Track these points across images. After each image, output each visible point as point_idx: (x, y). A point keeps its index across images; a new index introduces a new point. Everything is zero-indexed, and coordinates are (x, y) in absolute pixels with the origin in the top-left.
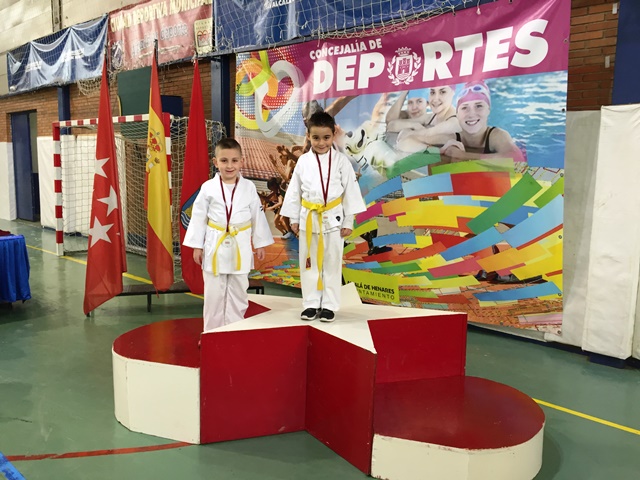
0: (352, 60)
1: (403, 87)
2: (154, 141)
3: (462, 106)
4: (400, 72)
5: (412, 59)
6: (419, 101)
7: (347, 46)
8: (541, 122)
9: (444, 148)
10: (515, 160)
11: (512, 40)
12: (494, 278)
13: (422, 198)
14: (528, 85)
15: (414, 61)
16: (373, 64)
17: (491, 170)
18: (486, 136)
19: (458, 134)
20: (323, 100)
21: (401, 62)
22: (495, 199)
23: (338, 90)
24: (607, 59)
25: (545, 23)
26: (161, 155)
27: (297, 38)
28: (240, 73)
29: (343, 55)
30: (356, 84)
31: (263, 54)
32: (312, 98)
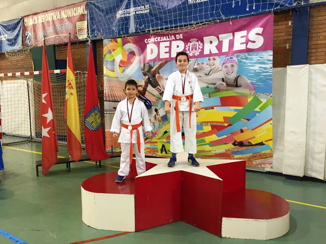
0: (168, 44)
1: (194, 57)
2: (70, 84)
3: (224, 66)
4: (192, 50)
5: (198, 44)
6: (203, 63)
7: (165, 37)
9: (216, 85)
10: (250, 90)
11: (247, 36)
12: (241, 144)
13: (206, 109)
14: (255, 57)
15: (199, 45)
16: (178, 46)
17: (239, 95)
18: (236, 79)
19: (223, 79)
20: (152, 63)
21: (192, 45)
22: (241, 108)
23: (160, 58)
24: (287, 45)
25: (262, 29)
26: (74, 91)
27: (138, 32)
28: (105, 49)
29: (163, 41)
30: (170, 55)
31: (119, 40)
32: (146, 62)
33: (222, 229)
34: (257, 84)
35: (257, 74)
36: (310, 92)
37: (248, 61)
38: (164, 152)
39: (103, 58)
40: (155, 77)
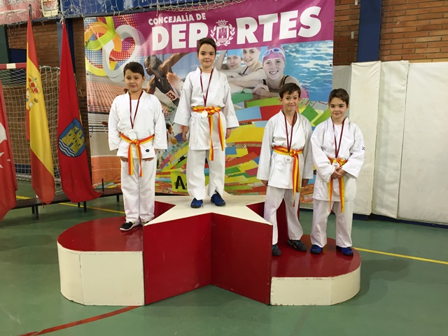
0: (183, 27)
1: (223, 48)
2: (33, 85)
3: (266, 62)
4: (220, 37)
5: (229, 29)
6: (235, 58)
7: (179, 17)
8: (317, 72)
9: (255, 90)
11: (298, 19)
13: (241, 123)
15: (230, 30)
16: (199, 31)
18: (283, 81)
19: (264, 80)
20: (161, 55)
21: (220, 30)
23: (173, 48)
24: (352, 33)
25: (319, 9)
26: (40, 96)
27: (138, 8)
28: (87, 33)
29: (176, 23)
30: (187, 44)
31: (109, 19)
32: (152, 54)
33: (272, 294)
34: (311, 89)
35: (312, 74)
36: (381, 100)
37: (299, 56)
38: (180, 187)
39: (84, 47)
40: (166, 77)
